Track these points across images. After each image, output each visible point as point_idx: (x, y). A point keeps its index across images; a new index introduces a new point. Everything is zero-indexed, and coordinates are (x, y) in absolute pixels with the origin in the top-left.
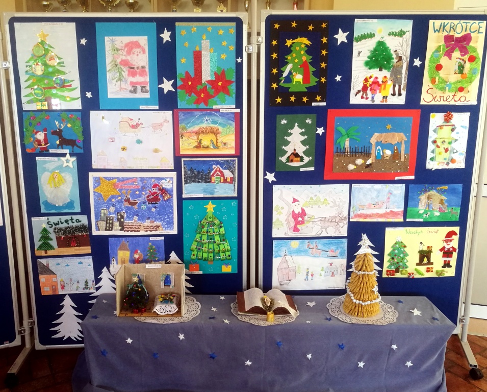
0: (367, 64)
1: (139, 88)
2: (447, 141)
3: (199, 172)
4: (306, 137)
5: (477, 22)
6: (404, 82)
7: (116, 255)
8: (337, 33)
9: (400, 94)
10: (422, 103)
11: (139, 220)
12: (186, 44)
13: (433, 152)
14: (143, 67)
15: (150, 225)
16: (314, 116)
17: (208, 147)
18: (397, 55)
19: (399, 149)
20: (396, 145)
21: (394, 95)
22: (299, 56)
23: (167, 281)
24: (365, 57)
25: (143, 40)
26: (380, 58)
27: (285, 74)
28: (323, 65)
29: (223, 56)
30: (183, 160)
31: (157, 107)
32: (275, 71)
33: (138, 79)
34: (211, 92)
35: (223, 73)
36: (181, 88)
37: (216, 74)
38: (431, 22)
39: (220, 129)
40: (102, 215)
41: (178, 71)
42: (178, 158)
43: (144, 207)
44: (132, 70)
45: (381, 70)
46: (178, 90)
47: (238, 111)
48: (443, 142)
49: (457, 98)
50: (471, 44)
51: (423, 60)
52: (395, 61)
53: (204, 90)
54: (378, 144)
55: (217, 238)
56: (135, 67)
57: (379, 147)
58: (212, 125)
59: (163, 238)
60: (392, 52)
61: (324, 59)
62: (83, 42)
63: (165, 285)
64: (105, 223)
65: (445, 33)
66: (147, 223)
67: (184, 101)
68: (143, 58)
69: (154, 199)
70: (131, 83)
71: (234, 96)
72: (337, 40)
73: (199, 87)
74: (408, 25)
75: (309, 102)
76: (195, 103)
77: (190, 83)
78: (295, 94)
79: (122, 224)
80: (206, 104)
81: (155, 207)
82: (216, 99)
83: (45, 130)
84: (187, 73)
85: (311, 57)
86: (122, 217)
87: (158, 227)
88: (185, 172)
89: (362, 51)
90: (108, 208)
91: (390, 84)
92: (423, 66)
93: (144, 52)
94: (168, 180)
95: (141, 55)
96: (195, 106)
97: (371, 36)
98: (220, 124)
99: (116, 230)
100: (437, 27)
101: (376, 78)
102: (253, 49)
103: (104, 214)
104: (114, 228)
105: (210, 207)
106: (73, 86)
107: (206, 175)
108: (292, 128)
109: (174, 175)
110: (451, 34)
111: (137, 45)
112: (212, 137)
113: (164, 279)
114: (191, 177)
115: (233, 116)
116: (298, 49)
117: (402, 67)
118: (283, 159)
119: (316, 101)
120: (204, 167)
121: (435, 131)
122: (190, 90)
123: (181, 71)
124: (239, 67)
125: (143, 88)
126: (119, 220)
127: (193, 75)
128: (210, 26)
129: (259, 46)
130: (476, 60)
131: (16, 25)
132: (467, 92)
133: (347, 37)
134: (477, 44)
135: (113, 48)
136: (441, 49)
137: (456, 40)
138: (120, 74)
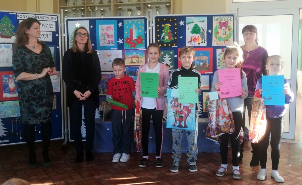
0: (191, 32)
1: (111, 42)
3: (132, 72)
4: (171, 58)
5: (230, 17)
6: (206, 38)
7: (101, 103)
8: (180, 22)
9: (204, 42)
10: (213, 45)
12: (127, 27)
13: (219, 63)
14: (112, 35)
16: (173, 51)
17: (135, 63)
18: (202, 28)
19: (206, 62)
20: (204, 61)
21: (202, 43)
22: (167, 30)
24: (191, 30)
25: (112, 26)
26: (196, 30)
27: (162, 37)
28: (176, 33)
29: (140, 31)
31: (117, 49)
32: (158, 35)
33: (110, 39)
34: (136, 43)
35: (140, 36)
36: (126, 42)
37: (138, 37)
38: (213, 17)
39: (139, 56)
41: (124, 37)
45: (197, 34)
46: (125, 43)
47: (146, 49)
48: (222, 59)
49: (226, 43)
50: (229, 24)
51: (212, 30)
52: (202, 31)
53: (134, 43)
54: (197, 60)
56: (110, 35)
57: (198, 62)
58: (137, 55)
60: (200, 28)
61: (176, 31)
62: (91, 27)
65: (219, 21)
67: (127, 46)
68: (112, 32)
70: (108, 40)
71: (144, 44)
72: (180, 24)
73: (132, 42)
74: (205, 19)
75: (171, 46)
77: (128, 40)
78: (166, 43)
79: (104, 91)
80: (134, 47)
82: (138, 45)
84: (128, 37)
85: (171, 30)
86: (104, 89)
88: (127, 72)
89: (189, 28)
91: (200, 39)
92: (212, 32)
93: (113, 30)
96: (130, 48)
97: (193, 22)
98: (139, 54)
99: (102, 94)
100: (216, 19)
101: (195, 37)
102: (150, 28)
107: (134, 73)
108: (165, 55)
110: (221, 21)
111: (110, 27)
112: (137, 59)
114: (129, 74)
115: (144, 51)
116: (166, 28)
117: (204, 33)
119: (174, 46)
120: (134, 70)
121: (219, 55)
122: (129, 43)
123: (125, 36)
124: (146, 34)
125: (112, 42)
127: (130, 38)
128: (135, 21)
129: (153, 27)
130: (231, 30)
131: (69, 21)
132: (229, 41)
133: (184, 23)
134: (231, 24)
135: (102, 29)
136: (218, 26)
137: (223, 23)
138: (104, 38)
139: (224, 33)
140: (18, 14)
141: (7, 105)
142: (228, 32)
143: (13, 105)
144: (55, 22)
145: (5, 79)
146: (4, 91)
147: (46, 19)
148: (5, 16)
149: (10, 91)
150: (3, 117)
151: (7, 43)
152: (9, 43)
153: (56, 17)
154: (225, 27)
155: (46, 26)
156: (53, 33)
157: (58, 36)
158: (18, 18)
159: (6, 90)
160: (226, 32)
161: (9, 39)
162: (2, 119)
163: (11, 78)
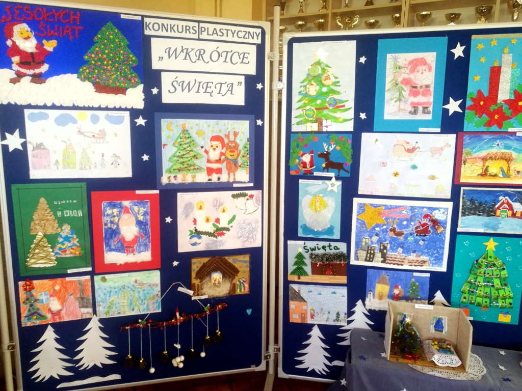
1: (420, 108)
3: (481, 204)
7: (374, 288)
11: (403, 252)
12: (483, 60)
14: (427, 86)
15: (415, 259)
17: (495, 175)
23: (439, 325)
25: (431, 57)
30: (462, 188)
31: (439, 130)
33: (420, 99)
34: (508, 112)
36: (471, 108)
37: (516, 92)
39: (514, 155)
40: (364, 244)
41: (469, 91)
42: (456, 187)
43: (411, 239)
44: (415, 90)
46: (467, 111)
53: (499, 111)
55: (497, 282)
56: (418, 86)
58: (504, 151)
59: (428, 275)
62: (363, 60)
63: (435, 330)
64: (365, 252)
66: (413, 257)
67: (472, 122)
69: (423, 231)
70: (412, 103)
73: (493, 108)
76: (485, 125)
77: (482, 103)
79: (384, 256)
80: (500, 126)
81: (424, 240)
82: (512, 120)
83: (312, 152)
84: (480, 92)
86: (385, 248)
87: (425, 262)
88: (463, 202)
90: (371, 237)
93: (430, 69)
94: (442, 210)
95: (426, 74)
96: (485, 129)
98: (515, 149)
99: (378, 261)
103: (366, 243)
104: (376, 259)
105: (491, 244)
106: (346, 107)
107: (489, 207)
109: (450, 205)
112: (503, 164)
113: (434, 322)
114: (471, 209)
120: (488, 198)
122: (479, 110)
123: (472, 91)
126: (381, 251)
127: (486, 94)
128: (515, 38)
131: (295, 45)
135: (395, 65)
138: (400, 94)
140: (146, 20)
141: (116, 285)
143: (133, 283)
144: (254, 47)
145: (109, 211)
146: (108, 245)
147: (230, 38)
148: (109, 24)
150: (104, 316)
151: (115, 109)
152: (120, 109)
153: (259, 31)
155: (228, 59)
156: (248, 78)
157: (263, 89)
158: (147, 32)
161: (120, 96)
162: (101, 321)
163: (127, 211)
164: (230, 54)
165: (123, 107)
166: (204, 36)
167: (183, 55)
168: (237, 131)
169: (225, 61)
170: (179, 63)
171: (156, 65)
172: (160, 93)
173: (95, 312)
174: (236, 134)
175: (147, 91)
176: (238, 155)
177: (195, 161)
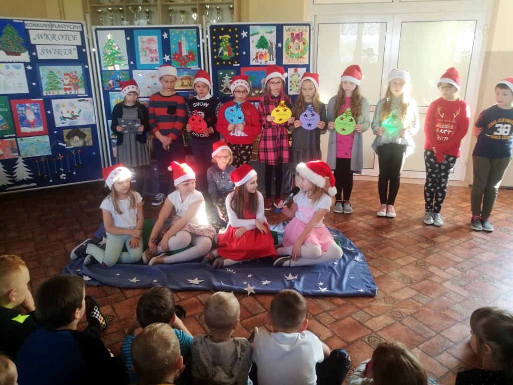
0: (257, 46)
1: (154, 59)
2: (297, 81)
5: (305, 27)
6: (274, 54)
8: (242, 32)
9: (273, 60)
10: (284, 64)
12: (175, 39)
13: (291, 86)
14: (156, 50)
16: (235, 70)
17: (187, 86)
21: (270, 60)
22: (226, 44)
24: (256, 43)
25: (155, 38)
26: (262, 43)
27: (220, 52)
28: (237, 47)
29: (191, 44)
32: (215, 50)
33: (154, 55)
34: (187, 60)
35: (192, 52)
36: (173, 58)
37: (189, 52)
38: (284, 27)
44: (151, 51)
45: (263, 49)
46: (172, 60)
47: (200, 68)
48: (295, 82)
49: (299, 61)
50: (303, 37)
51: (282, 44)
52: (269, 44)
53: (184, 60)
58: (188, 76)
60: (268, 41)
61: (237, 44)
62: (128, 39)
65: (291, 32)
67: (175, 64)
68: (155, 46)
70: (151, 57)
71: (197, 62)
72: (242, 36)
73: (181, 58)
74: (274, 29)
75: (232, 64)
76: (180, 65)
77: (177, 57)
78: (225, 61)
80: (185, 66)
82: (189, 63)
83: (113, 79)
84: (176, 52)
85: (231, 44)
89: (254, 41)
91: (268, 55)
92: (282, 47)
93: (156, 43)
95: (154, 44)
97: (258, 33)
100: (287, 29)
101: (262, 53)
102: (204, 41)
106: (125, 59)
108: (225, 76)
110: (294, 32)
111: (152, 40)
112: (188, 81)
116: (225, 40)
117: (273, 48)
118: (222, 91)
119: (235, 64)
121: (290, 77)
122: (177, 60)
123: (173, 51)
124: (199, 49)
125: (156, 59)
127: (178, 53)
128: (185, 31)
129: (207, 39)
130: (306, 44)
131: (98, 32)
132: (304, 58)
133: (247, 34)
134: (306, 36)
135: (142, 41)
136: (290, 39)
137: (296, 35)
138: (146, 53)
139: (298, 47)
140: (26, 22)
141: (28, 142)
142: (302, 47)
143: (36, 141)
144: (79, 33)
145: (20, 109)
146: (22, 124)
147: (67, 29)
148: (8, 25)
149: (29, 125)
150: (25, 157)
151: (16, 62)
152: (19, 62)
153: (80, 25)
154: (299, 40)
155: (67, 39)
156: (78, 46)
157: (86, 52)
158: (26, 27)
159: (24, 123)
160: (299, 47)
161: (18, 57)
162: (23, 159)
163: (29, 108)
164: (67, 36)
165: (20, 61)
166: (54, 28)
167: (45, 37)
168: (76, 71)
169: (66, 39)
170: (44, 41)
171: (33, 42)
172: (37, 55)
173: (20, 155)
174: (76, 72)
175: (30, 54)
176: (78, 82)
177: (58, 85)
